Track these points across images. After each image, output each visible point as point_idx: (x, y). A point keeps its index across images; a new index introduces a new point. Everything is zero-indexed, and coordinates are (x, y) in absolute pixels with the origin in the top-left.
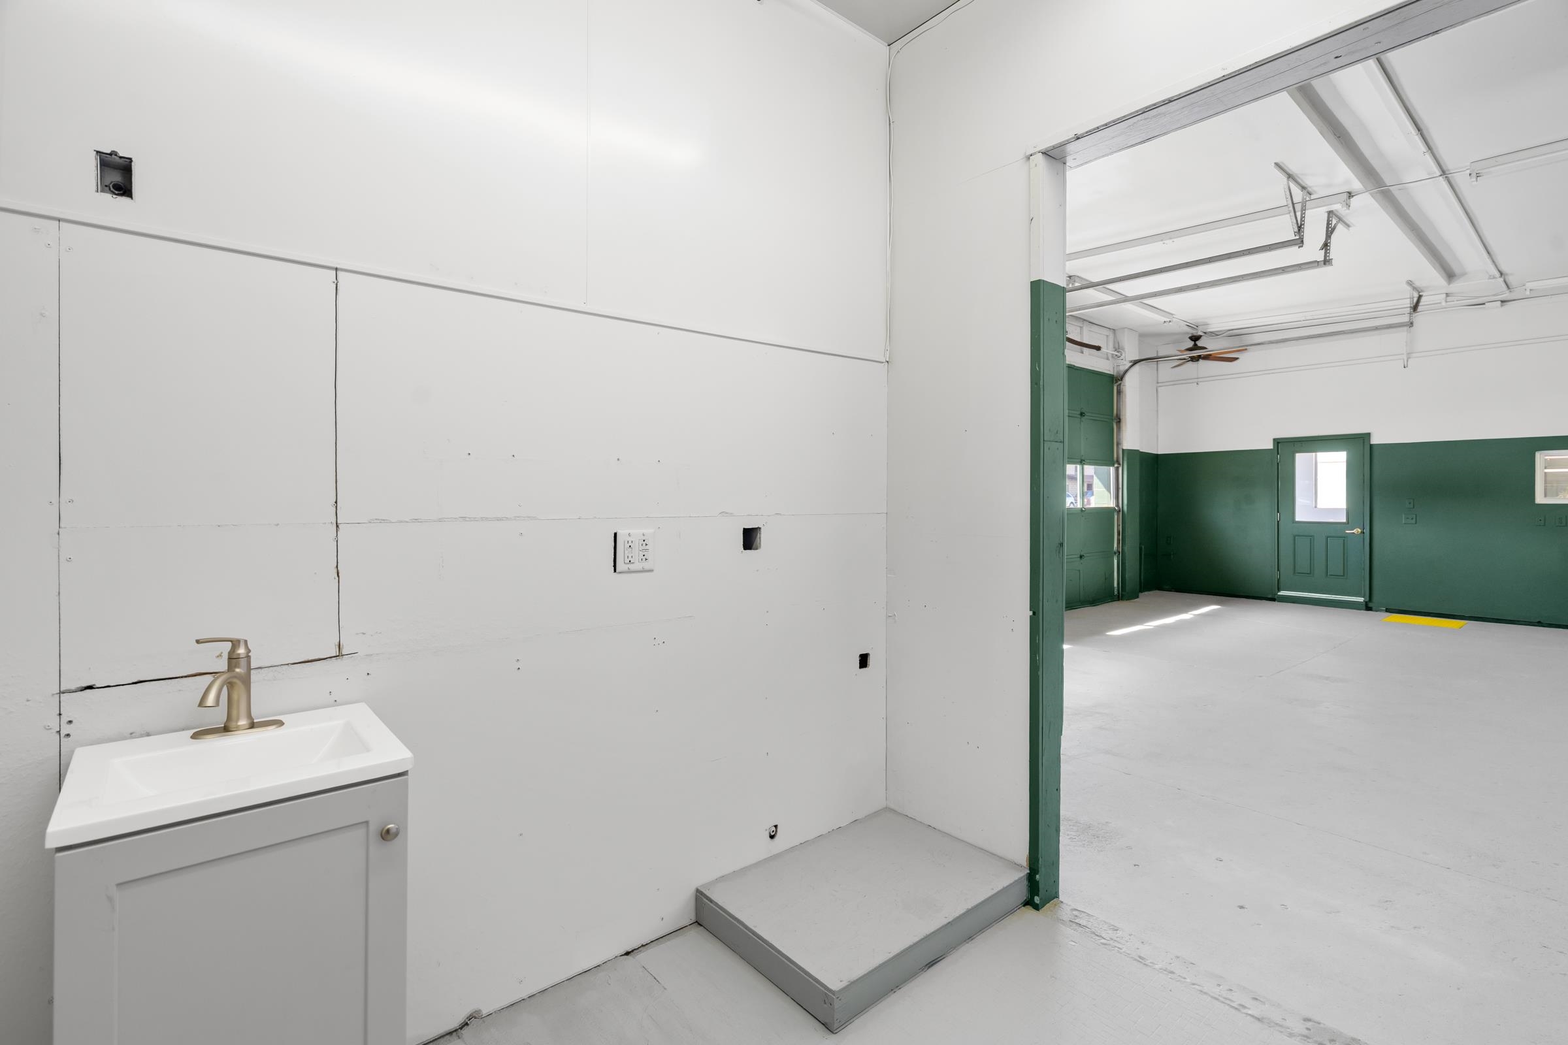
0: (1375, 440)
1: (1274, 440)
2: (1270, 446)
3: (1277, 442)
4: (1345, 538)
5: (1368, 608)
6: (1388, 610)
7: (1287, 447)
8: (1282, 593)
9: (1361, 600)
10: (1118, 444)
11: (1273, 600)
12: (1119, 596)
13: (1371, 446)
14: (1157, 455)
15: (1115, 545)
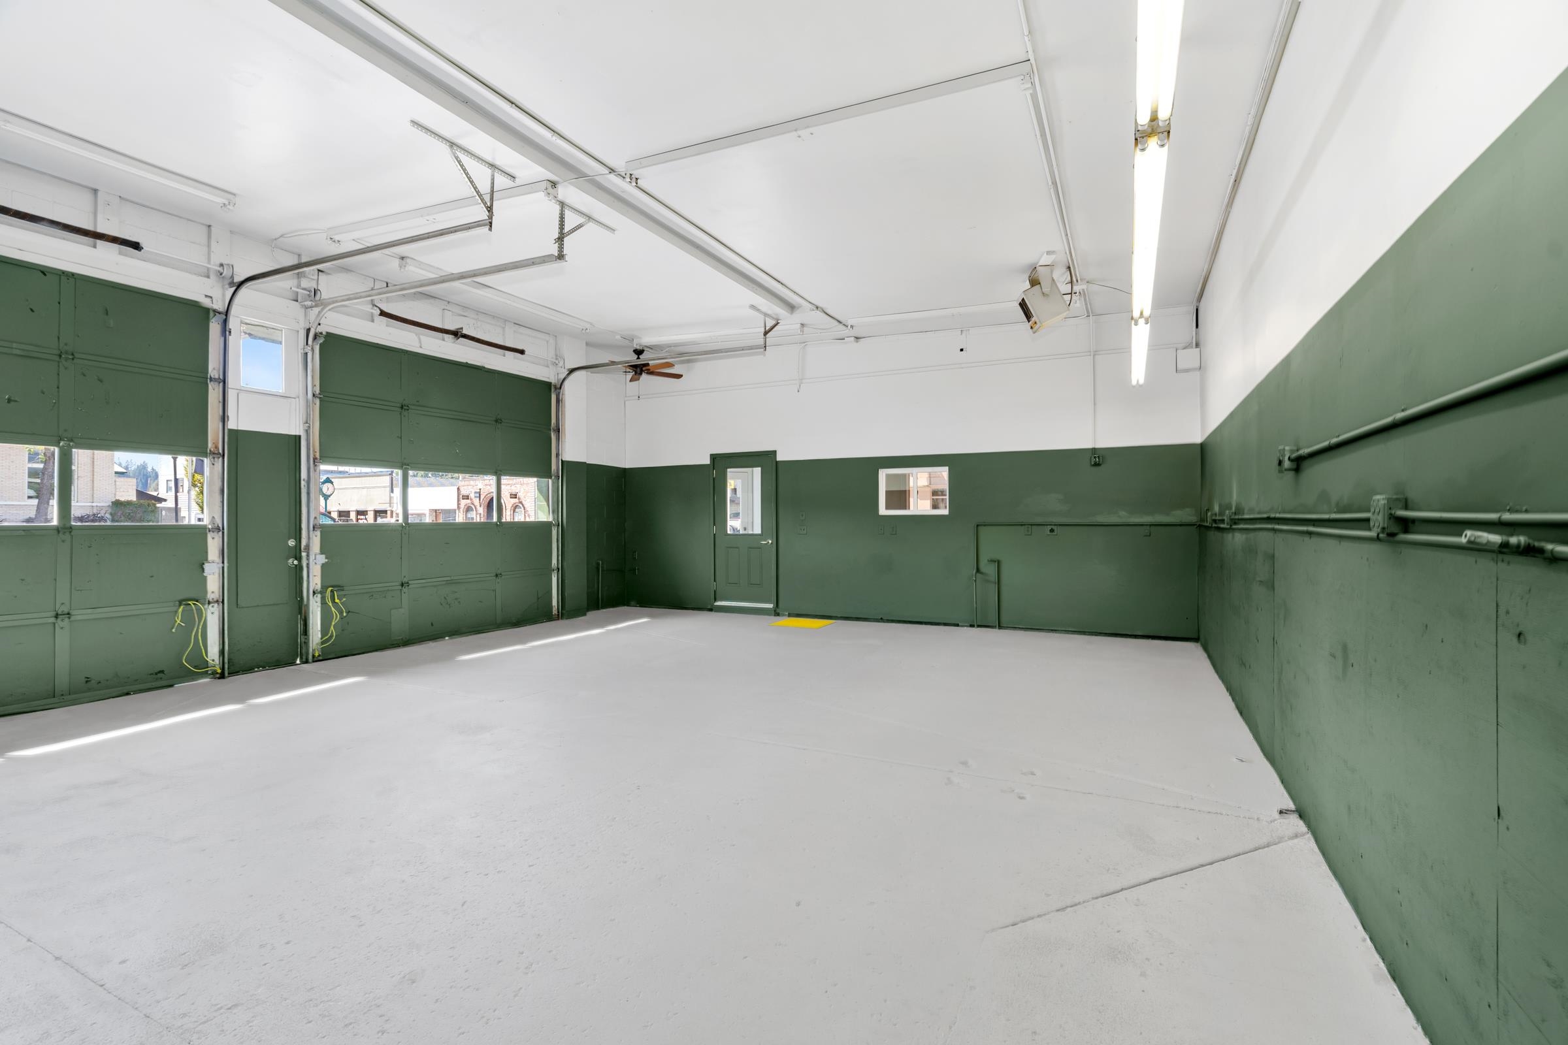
0: (779, 458)
1: (711, 455)
2: (707, 461)
3: (714, 457)
4: (760, 548)
5: (777, 614)
6: (790, 615)
7: (722, 462)
8: (718, 603)
9: (771, 606)
10: (557, 455)
11: (711, 610)
12: (558, 615)
13: (777, 462)
14: (625, 469)
15: (554, 561)
